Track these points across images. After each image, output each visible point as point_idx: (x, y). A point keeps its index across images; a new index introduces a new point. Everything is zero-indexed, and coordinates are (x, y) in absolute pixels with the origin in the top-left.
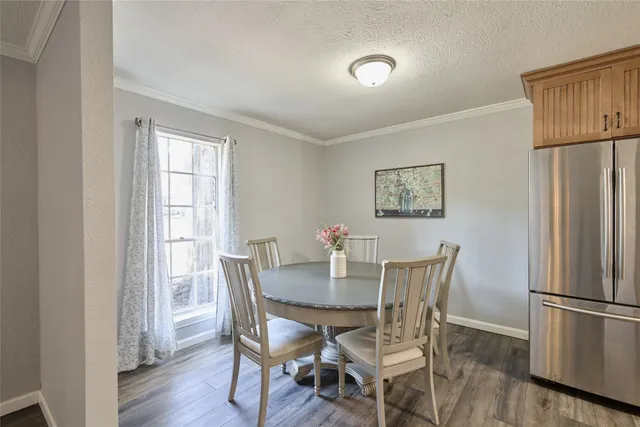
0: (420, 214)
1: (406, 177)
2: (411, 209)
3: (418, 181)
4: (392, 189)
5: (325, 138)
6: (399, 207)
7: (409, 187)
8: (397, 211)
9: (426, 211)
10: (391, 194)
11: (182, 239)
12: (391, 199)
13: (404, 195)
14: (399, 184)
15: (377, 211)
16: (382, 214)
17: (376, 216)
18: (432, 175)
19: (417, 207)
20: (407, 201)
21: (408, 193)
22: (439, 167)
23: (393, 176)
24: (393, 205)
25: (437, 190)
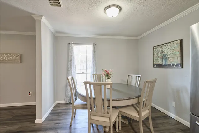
0: (170, 66)
1: (165, 48)
2: (167, 63)
3: (170, 50)
4: (159, 54)
5: (137, 36)
6: (162, 63)
7: (166, 53)
8: (161, 64)
9: (173, 65)
10: (159, 57)
11: (83, 73)
12: (159, 59)
13: (164, 57)
14: (162, 52)
15: (154, 65)
16: (156, 66)
17: (154, 67)
18: (176, 46)
19: (169, 63)
20: (165, 60)
21: (165, 55)
22: (179, 41)
23: (160, 48)
24: (160, 62)
25: (178, 53)
